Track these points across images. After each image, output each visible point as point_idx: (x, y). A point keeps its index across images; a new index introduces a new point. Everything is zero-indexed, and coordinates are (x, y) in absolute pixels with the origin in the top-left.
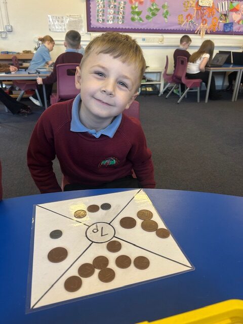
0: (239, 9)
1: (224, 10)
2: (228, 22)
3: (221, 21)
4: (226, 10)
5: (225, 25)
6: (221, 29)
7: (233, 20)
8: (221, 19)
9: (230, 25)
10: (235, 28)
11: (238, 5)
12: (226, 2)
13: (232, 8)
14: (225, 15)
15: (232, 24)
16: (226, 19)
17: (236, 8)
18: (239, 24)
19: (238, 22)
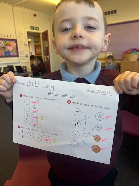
0: (10, 44)
1: (2, 45)
2: (6, 51)
3: (2, 51)
4: (3, 45)
5: (5, 52)
6: (4, 55)
7: (8, 50)
8: (2, 50)
9: (8, 53)
10: (11, 54)
11: (9, 42)
12: (2, 41)
13: (6, 44)
14: (4, 48)
15: (9, 52)
16: (5, 50)
17: (9, 44)
18: (13, 52)
19: (12, 51)
